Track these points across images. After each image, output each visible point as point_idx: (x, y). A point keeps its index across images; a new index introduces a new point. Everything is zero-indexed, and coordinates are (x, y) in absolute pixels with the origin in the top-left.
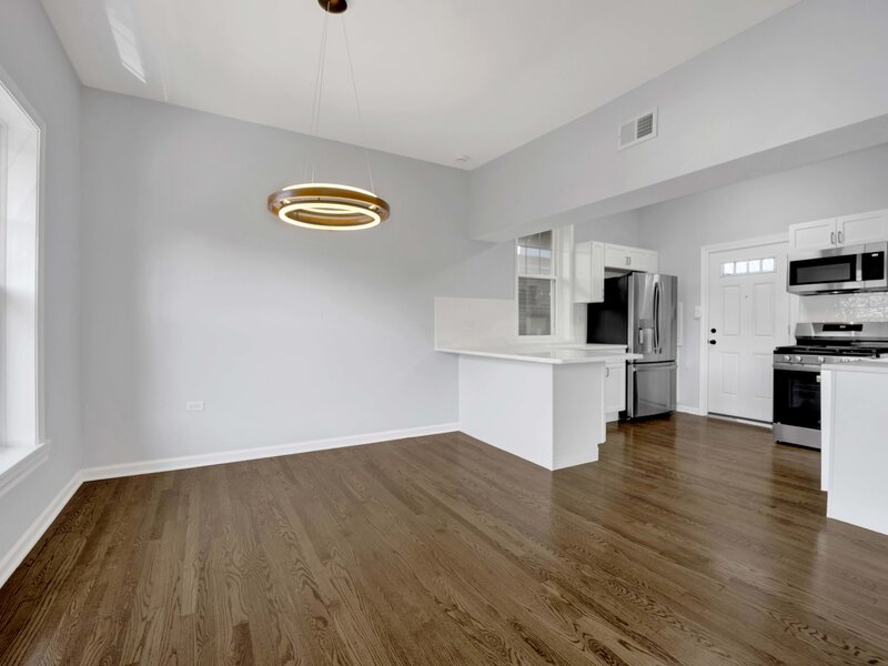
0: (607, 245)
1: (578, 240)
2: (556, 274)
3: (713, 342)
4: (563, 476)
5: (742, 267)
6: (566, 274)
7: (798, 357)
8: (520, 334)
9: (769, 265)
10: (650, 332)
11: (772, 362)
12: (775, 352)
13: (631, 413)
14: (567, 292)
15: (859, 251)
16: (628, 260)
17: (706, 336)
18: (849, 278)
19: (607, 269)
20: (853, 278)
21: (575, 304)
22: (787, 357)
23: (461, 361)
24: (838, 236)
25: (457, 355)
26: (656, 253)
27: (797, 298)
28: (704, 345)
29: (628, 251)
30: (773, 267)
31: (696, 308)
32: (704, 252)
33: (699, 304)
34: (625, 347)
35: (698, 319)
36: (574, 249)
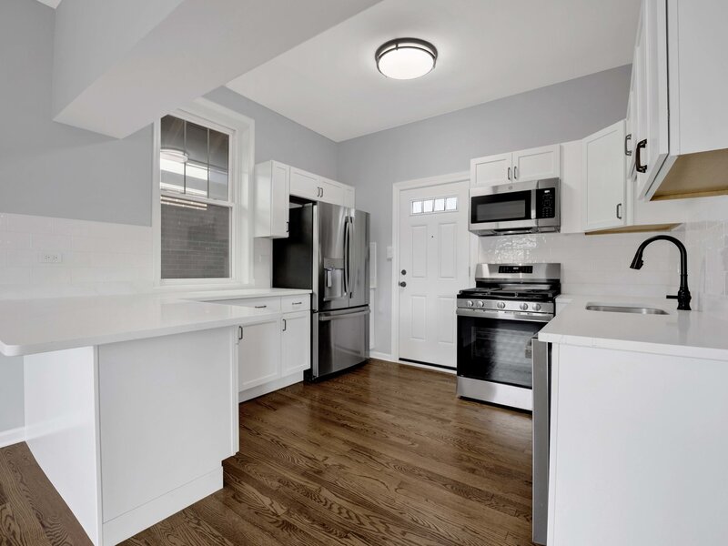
0: (292, 168)
1: (259, 160)
2: (233, 201)
3: (403, 284)
5: (428, 206)
6: (245, 201)
7: (480, 302)
8: (164, 277)
9: (452, 204)
10: (339, 273)
11: (456, 308)
12: (459, 297)
13: (316, 373)
14: (246, 224)
15: (533, 187)
16: (320, 191)
17: (396, 277)
18: (524, 216)
19: (292, 198)
20: (528, 217)
21: (255, 239)
22: (470, 302)
24: (513, 173)
26: (353, 189)
27: (476, 238)
28: (396, 287)
29: (320, 181)
30: (455, 205)
31: (389, 248)
32: (396, 188)
33: (391, 244)
34: (310, 291)
35: (390, 260)
36: (255, 170)
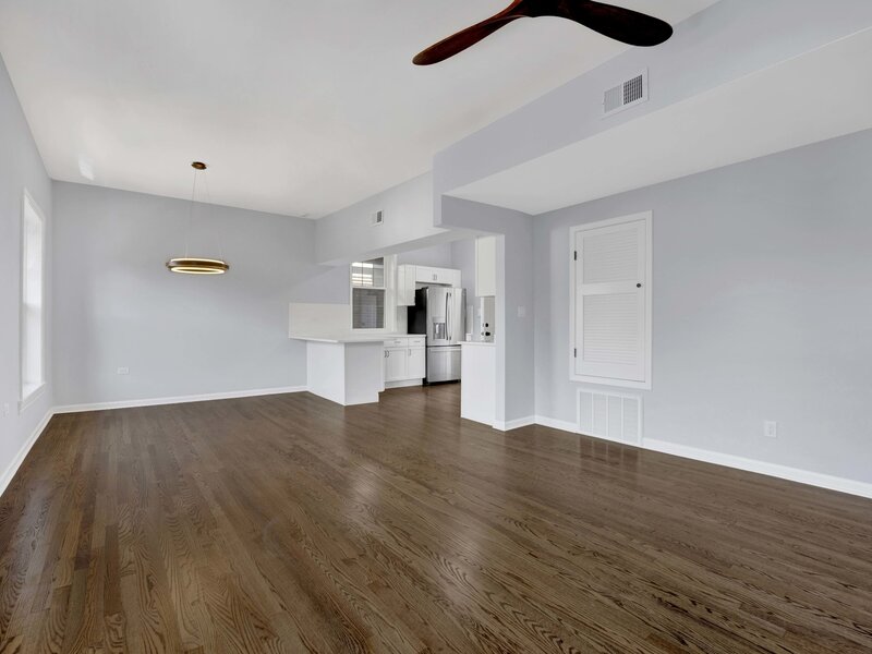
0: (418, 266)
2: (386, 286)
3: (488, 333)
4: (351, 410)
6: (392, 286)
8: (354, 327)
14: (393, 298)
16: (435, 277)
17: (482, 328)
19: (417, 283)
21: (398, 307)
23: (309, 345)
25: (306, 341)
26: (459, 271)
28: (481, 335)
29: (435, 270)
34: (425, 336)
36: (397, 269)
